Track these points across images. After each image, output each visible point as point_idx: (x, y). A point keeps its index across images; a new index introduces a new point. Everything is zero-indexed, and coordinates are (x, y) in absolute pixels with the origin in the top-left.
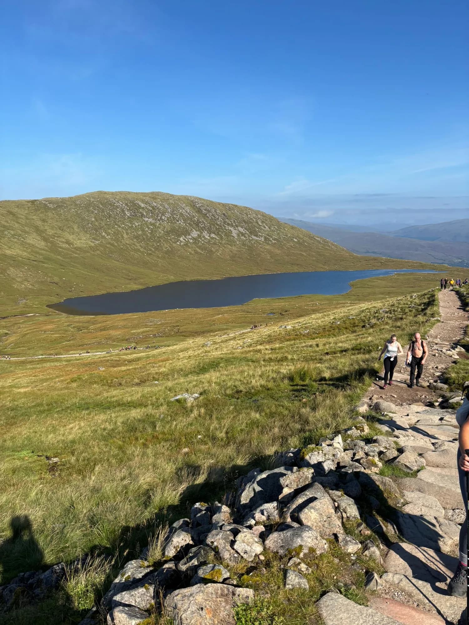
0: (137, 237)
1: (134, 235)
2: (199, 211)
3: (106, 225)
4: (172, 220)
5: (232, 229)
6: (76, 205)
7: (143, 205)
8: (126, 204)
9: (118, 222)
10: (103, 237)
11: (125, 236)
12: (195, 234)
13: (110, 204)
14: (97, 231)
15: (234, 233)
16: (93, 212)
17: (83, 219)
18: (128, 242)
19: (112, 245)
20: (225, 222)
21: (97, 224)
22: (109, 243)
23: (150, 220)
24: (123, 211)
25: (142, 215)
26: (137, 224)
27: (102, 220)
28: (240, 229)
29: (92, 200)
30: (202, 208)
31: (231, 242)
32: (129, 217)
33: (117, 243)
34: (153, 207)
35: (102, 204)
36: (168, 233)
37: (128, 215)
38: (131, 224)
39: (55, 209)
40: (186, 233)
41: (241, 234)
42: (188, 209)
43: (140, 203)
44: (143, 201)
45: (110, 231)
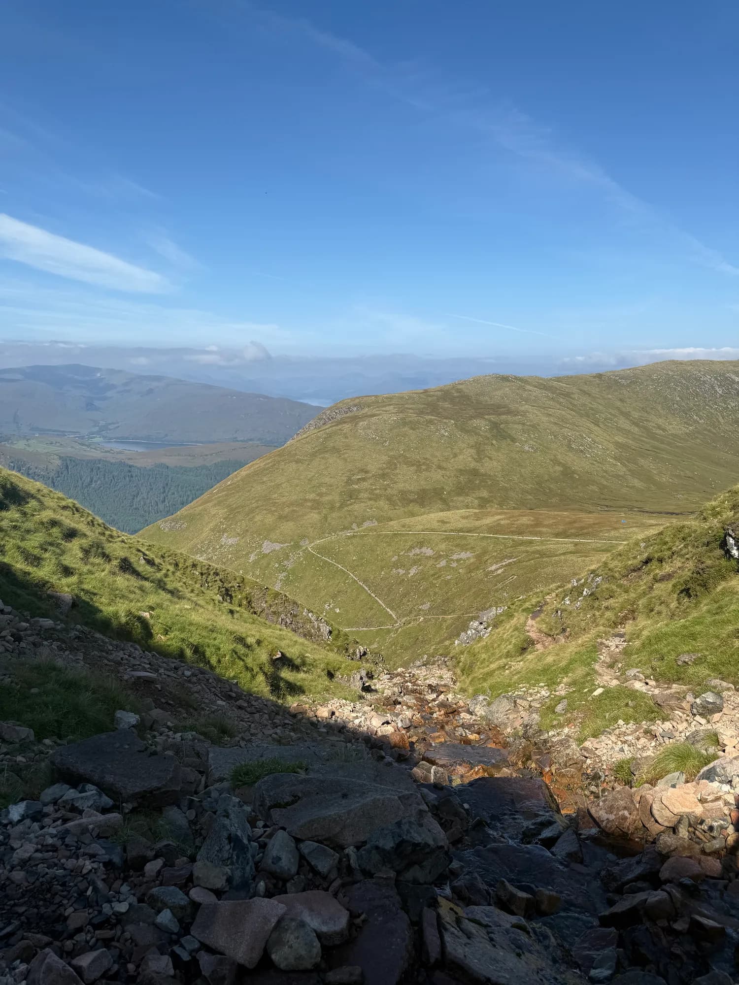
1: (732, 419)
3: (695, 405)
6: (653, 380)
8: (716, 379)
9: (709, 401)
10: (696, 421)
11: (720, 419)
13: (696, 379)
14: (686, 414)
16: (675, 389)
17: (665, 398)
18: (727, 428)
19: (709, 431)
21: (683, 404)
22: (706, 429)
24: (713, 387)
26: (733, 404)
27: (689, 399)
29: (670, 373)
32: (721, 396)
33: (714, 428)
35: (685, 379)
37: (720, 392)
38: (725, 404)
39: (628, 386)
43: (733, 377)
45: (701, 413)
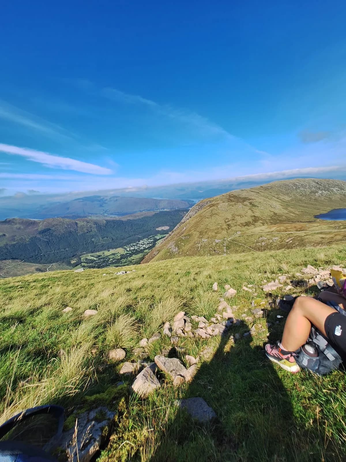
0: (301, 195)
2: (317, 183)
3: (289, 192)
4: (310, 188)
5: (333, 189)
6: (276, 187)
7: (298, 184)
9: (292, 191)
10: (291, 196)
11: (297, 195)
12: (320, 192)
14: (288, 194)
15: (335, 190)
17: (281, 191)
19: (296, 198)
20: (329, 187)
21: (286, 192)
22: (294, 198)
23: (302, 189)
25: (299, 188)
26: (299, 191)
28: (336, 188)
30: (318, 182)
31: (336, 194)
34: (302, 184)
36: (311, 193)
38: (297, 191)
39: (271, 189)
40: (317, 192)
41: (337, 190)
42: (314, 183)
43: (297, 184)
44: (297, 183)
45: (292, 194)
